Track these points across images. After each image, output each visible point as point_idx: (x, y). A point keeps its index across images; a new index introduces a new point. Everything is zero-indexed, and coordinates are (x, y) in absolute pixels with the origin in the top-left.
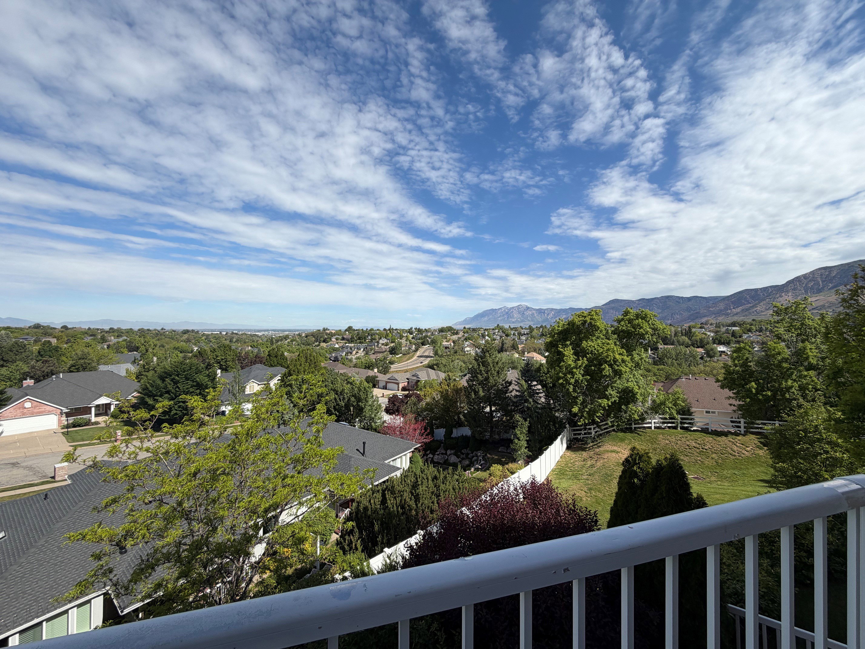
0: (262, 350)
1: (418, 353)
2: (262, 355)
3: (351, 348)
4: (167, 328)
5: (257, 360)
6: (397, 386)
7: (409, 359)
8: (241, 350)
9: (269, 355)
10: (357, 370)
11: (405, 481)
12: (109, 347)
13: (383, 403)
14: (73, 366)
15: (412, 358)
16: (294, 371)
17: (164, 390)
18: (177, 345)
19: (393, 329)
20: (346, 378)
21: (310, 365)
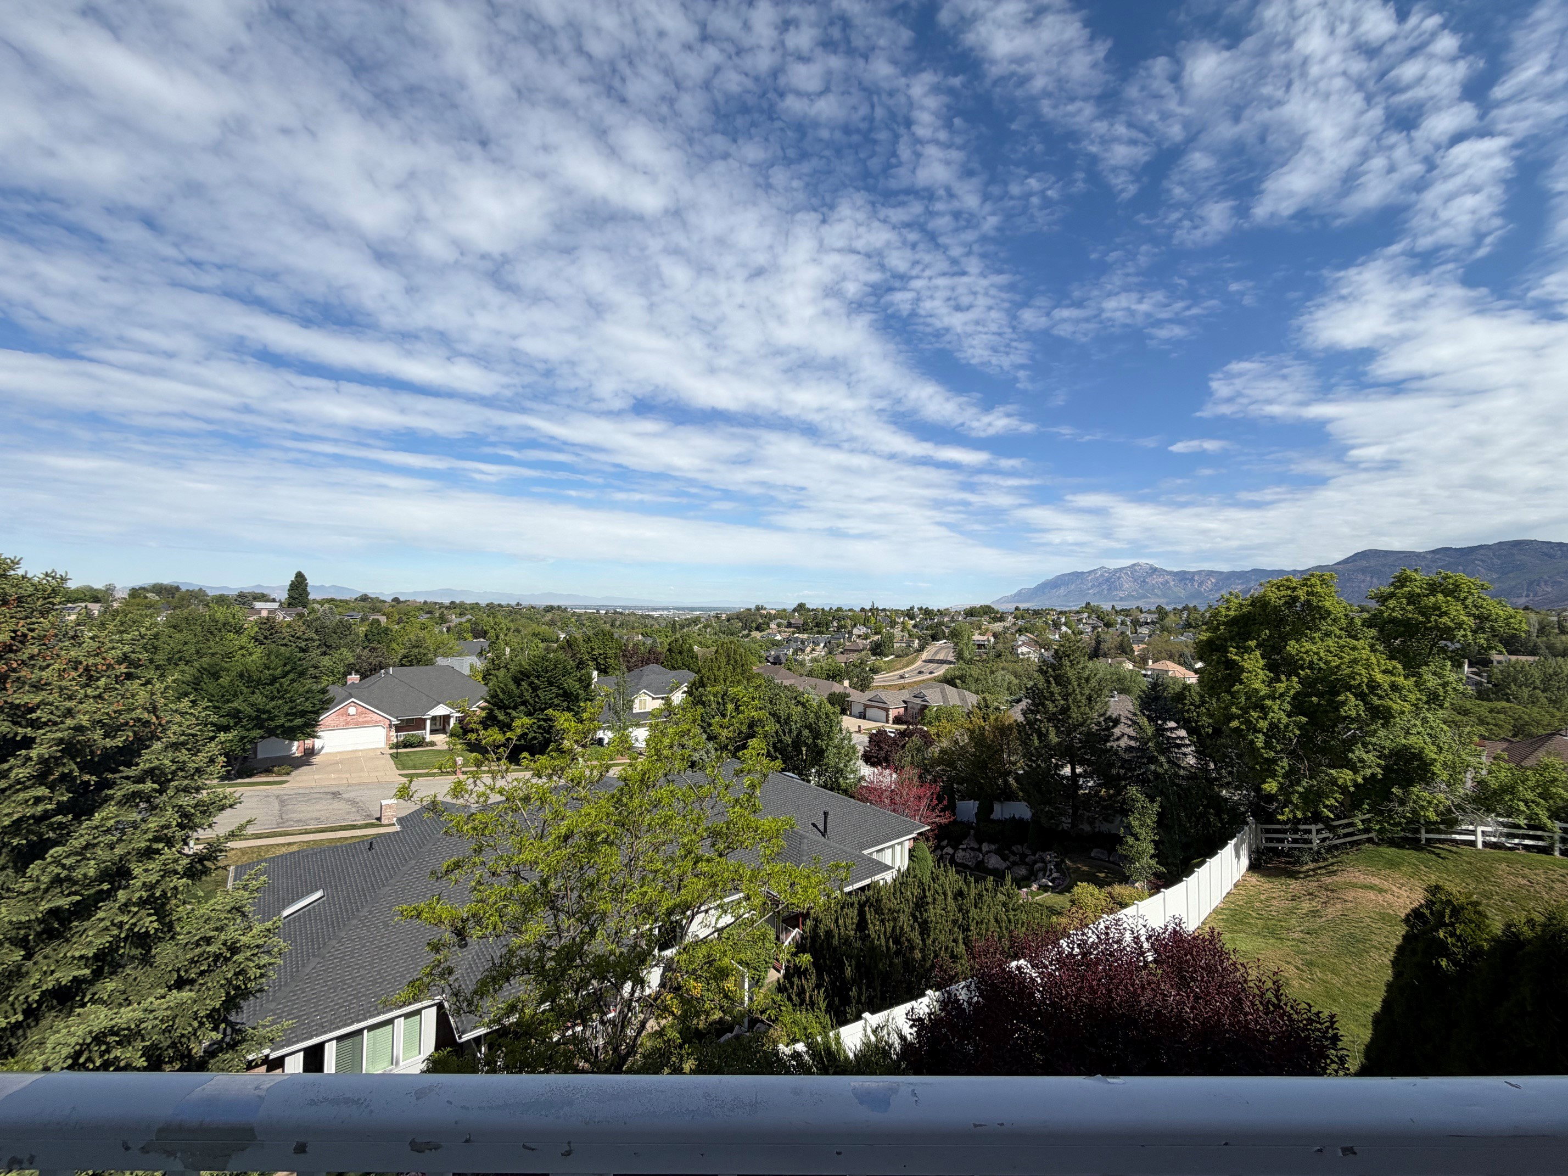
0: (659, 641)
1: (925, 655)
2: (659, 649)
3: (803, 642)
4: (525, 603)
5: (651, 657)
6: (884, 713)
7: (907, 665)
8: (627, 640)
9: (669, 650)
10: (813, 681)
11: (901, 893)
13: (860, 744)
14: (405, 657)
15: (913, 663)
16: (709, 679)
17: (519, 700)
18: (537, 630)
19: (877, 609)
20: (794, 695)
21: (734, 669)
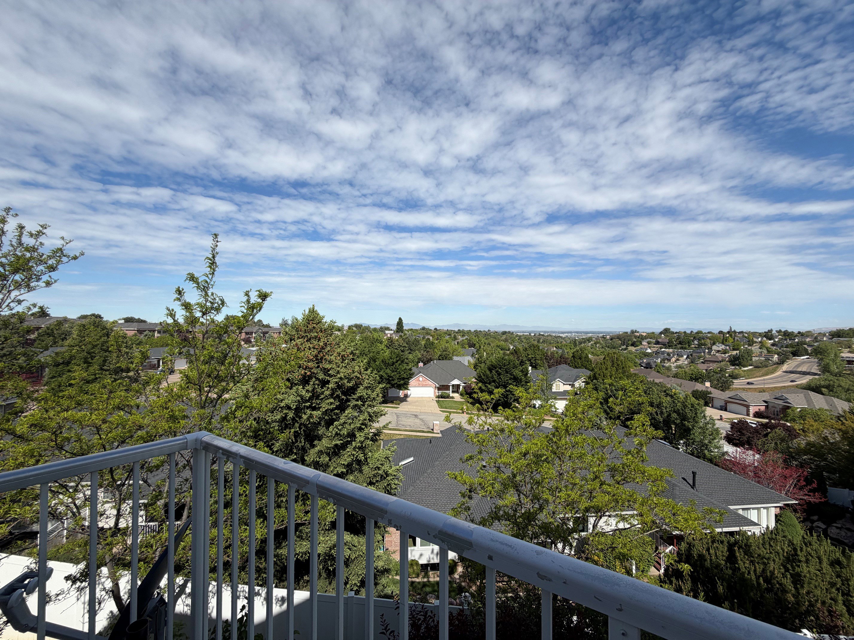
0: (566, 351)
1: (785, 367)
2: (567, 356)
3: (669, 354)
4: (492, 330)
5: (562, 360)
6: (745, 409)
7: (767, 374)
8: (547, 350)
9: (573, 357)
10: (679, 381)
11: (770, 546)
12: (458, 343)
13: (723, 428)
15: (772, 373)
16: (599, 375)
17: (491, 380)
18: (499, 344)
19: (735, 332)
20: (664, 389)
21: (617, 370)
